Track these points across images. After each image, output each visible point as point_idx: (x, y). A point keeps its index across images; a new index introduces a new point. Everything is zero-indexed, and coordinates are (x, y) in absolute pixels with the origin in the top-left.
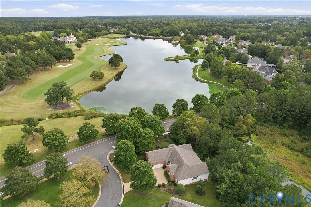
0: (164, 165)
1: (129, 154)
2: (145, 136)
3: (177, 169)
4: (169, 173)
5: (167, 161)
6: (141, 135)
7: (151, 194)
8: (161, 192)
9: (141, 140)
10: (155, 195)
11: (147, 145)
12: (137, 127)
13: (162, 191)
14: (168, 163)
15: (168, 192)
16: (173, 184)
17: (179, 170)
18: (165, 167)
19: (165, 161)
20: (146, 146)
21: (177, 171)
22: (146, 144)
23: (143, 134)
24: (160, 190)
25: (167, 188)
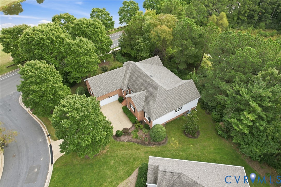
0: (120, 96)
1: (49, 86)
2: (78, 51)
3: (146, 100)
4: (133, 109)
5: (125, 88)
6: (70, 49)
7: (105, 155)
8: (123, 145)
9: (72, 59)
10: (113, 154)
11: (85, 67)
12: (60, 38)
13: (126, 143)
14: (127, 91)
15: (137, 143)
16: (142, 126)
17: (150, 101)
18: (124, 100)
19: (121, 90)
20: (84, 69)
21: (148, 103)
22: (81, 64)
23: (73, 47)
24: (121, 143)
25: (133, 135)
